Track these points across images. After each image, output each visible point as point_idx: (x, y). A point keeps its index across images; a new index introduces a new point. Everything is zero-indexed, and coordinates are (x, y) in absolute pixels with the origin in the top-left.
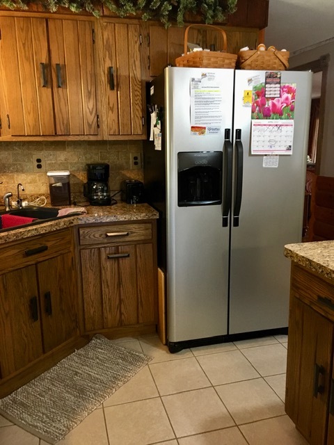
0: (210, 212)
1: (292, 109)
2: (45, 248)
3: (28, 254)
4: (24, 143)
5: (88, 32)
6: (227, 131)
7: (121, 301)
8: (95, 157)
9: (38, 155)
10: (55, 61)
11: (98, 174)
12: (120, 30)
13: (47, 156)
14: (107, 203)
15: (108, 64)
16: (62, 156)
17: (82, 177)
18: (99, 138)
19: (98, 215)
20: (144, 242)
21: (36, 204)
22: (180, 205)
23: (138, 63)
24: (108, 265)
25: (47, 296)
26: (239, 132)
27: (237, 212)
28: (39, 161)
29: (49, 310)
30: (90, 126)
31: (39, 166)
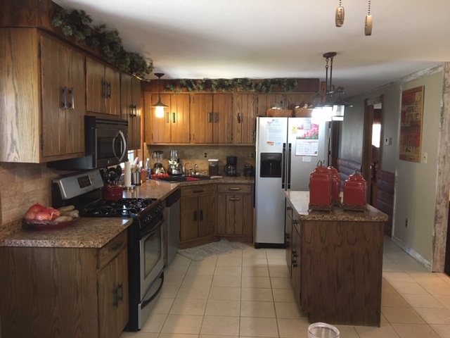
0: (277, 181)
1: (317, 135)
2: (202, 191)
3: (195, 192)
4: (200, 146)
5: (230, 98)
6: (284, 144)
7: (235, 222)
8: (232, 153)
9: (205, 151)
10: (215, 111)
11: (232, 161)
12: (245, 97)
13: (210, 152)
14: (235, 175)
15: (238, 111)
16: (216, 152)
17: (225, 162)
18: (232, 144)
19: (230, 180)
20: (247, 194)
21: (202, 174)
22: (261, 176)
23: (252, 111)
24: (230, 203)
25: (201, 212)
26: (290, 145)
27: (289, 182)
28: (206, 154)
29: (201, 218)
30: (228, 139)
31: (206, 157)
